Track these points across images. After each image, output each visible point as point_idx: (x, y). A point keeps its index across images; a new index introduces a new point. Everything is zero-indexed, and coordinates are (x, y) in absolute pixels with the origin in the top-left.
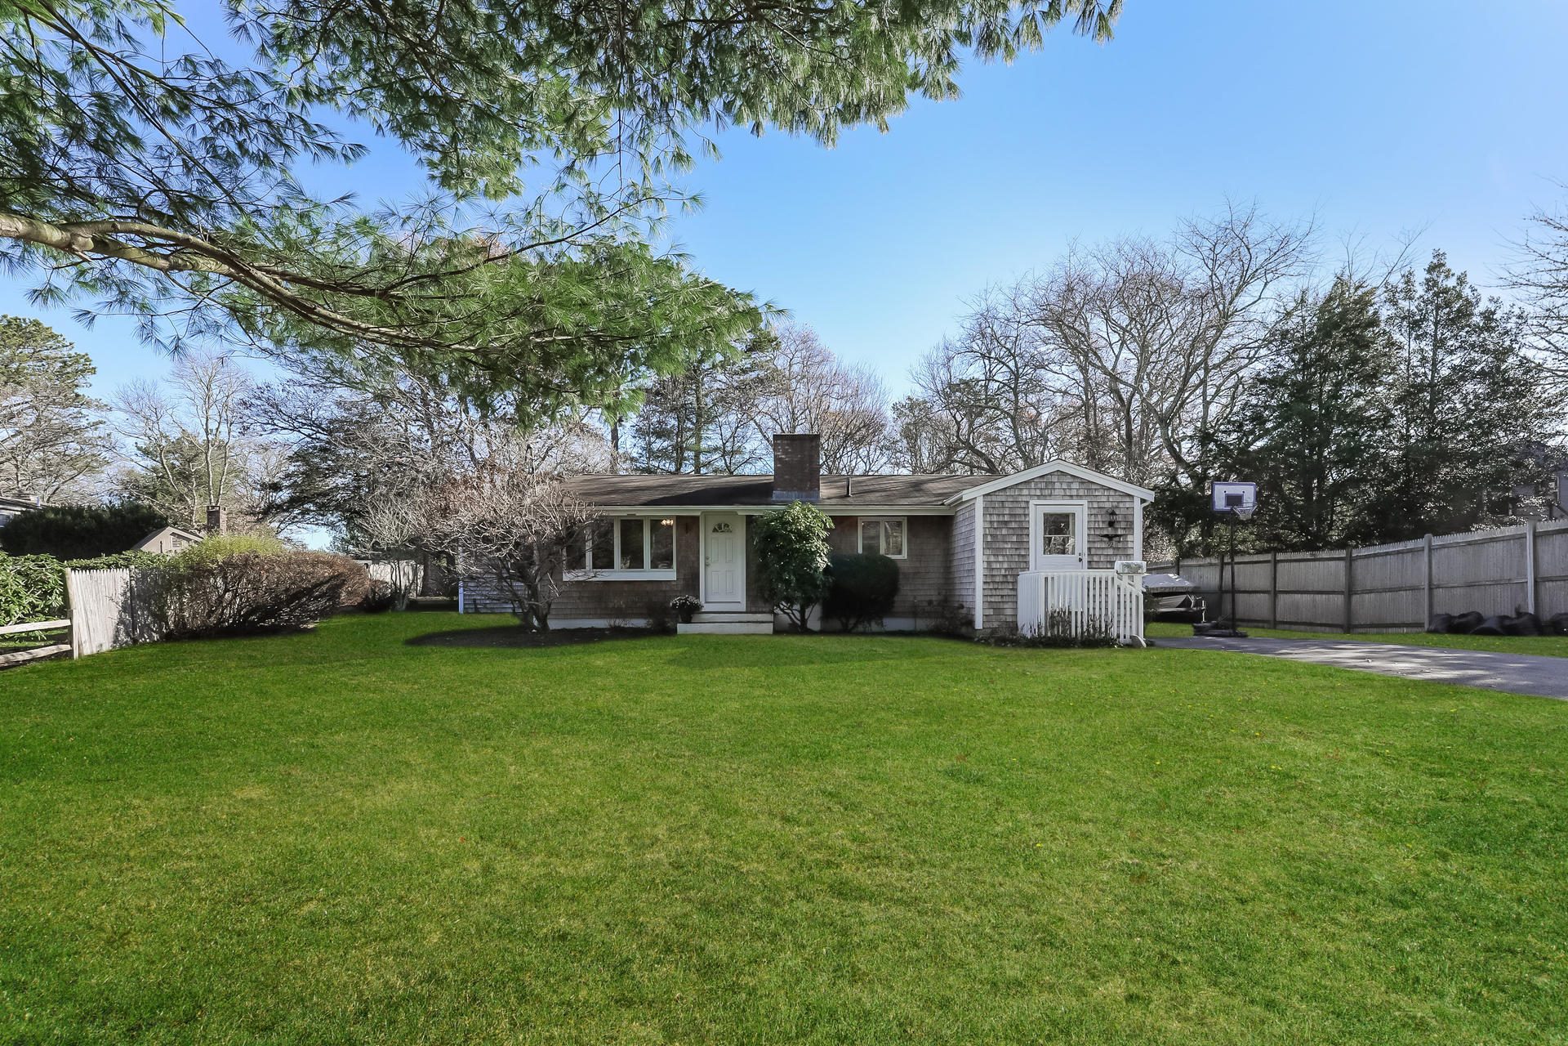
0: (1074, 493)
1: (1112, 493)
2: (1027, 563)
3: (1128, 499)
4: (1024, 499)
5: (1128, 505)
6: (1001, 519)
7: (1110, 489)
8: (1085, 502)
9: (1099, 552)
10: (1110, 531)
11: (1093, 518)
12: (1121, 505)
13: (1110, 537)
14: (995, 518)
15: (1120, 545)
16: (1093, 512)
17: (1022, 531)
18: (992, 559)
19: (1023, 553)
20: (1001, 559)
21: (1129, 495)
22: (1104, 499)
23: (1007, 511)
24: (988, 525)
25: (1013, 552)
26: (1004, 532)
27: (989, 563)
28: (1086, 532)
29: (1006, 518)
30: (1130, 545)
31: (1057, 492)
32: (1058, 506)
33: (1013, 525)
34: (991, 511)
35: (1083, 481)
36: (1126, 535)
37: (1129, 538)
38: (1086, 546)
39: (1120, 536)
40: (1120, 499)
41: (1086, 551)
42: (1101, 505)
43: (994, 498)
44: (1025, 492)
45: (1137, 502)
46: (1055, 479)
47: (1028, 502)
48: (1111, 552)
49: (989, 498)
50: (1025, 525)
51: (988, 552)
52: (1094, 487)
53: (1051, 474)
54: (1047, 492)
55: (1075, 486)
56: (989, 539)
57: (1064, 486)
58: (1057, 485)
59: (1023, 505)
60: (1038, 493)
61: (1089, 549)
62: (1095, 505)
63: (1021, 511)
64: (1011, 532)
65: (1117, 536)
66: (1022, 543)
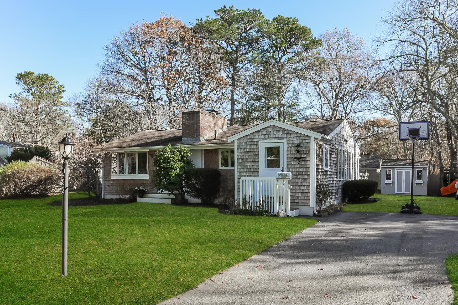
0: (280, 136)
1: (299, 135)
2: (258, 172)
3: (307, 138)
4: (256, 140)
5: (307, 141)
6: (245, 150)
7: (297, 133)
8: (285, 141)
9: (293, 167)
10: (298, 155)
11: (289, 149)
12: (304, 142)
13: (298, 159)
14: (243, 151)
15: (303, 163)
16: (290, 145)
17: (256, 156)
18: (242, 170)
19: (256, 167)
20: (245, 170)
21: (308, 136)
22: (295, 139)
23: (248, 147)
24: (240, 154)
25: (251, 167)
26: (247, 157)
27: (240, 172)
28: (286, 156)
29: (248, 150)
30: (308, 163)
31: (271, 136)
32: (272, 143)
33: (251, 153)
34: (241, 147)
35: (284, 130)
36: (306, 157)
37: (308, 159)
38: (286, 163)
39: (303, 158)
40: (303, 138)
41: (286, 166)
42: (294, 142)
43: (242, 140)
44: (257, 137)
45: (312, 140)
46: (271, 129)
47: (258, 142)
48: (298, 166)
49: (240, 141)
50: (256, 153)
51: (240, 167)
52: (290, 132)
53: (269, 127)
54: (267, 136)
55: (280, 132)
56: (240, 161)
57: (275, 133)
58: (272, 133)
59: (256, 143)
60: (263, 137)
61: (288, 165)
62: (291, 142)
63: (255, 147)
64: (250, 157)
65: (301, 158)
66: (256, 162)
